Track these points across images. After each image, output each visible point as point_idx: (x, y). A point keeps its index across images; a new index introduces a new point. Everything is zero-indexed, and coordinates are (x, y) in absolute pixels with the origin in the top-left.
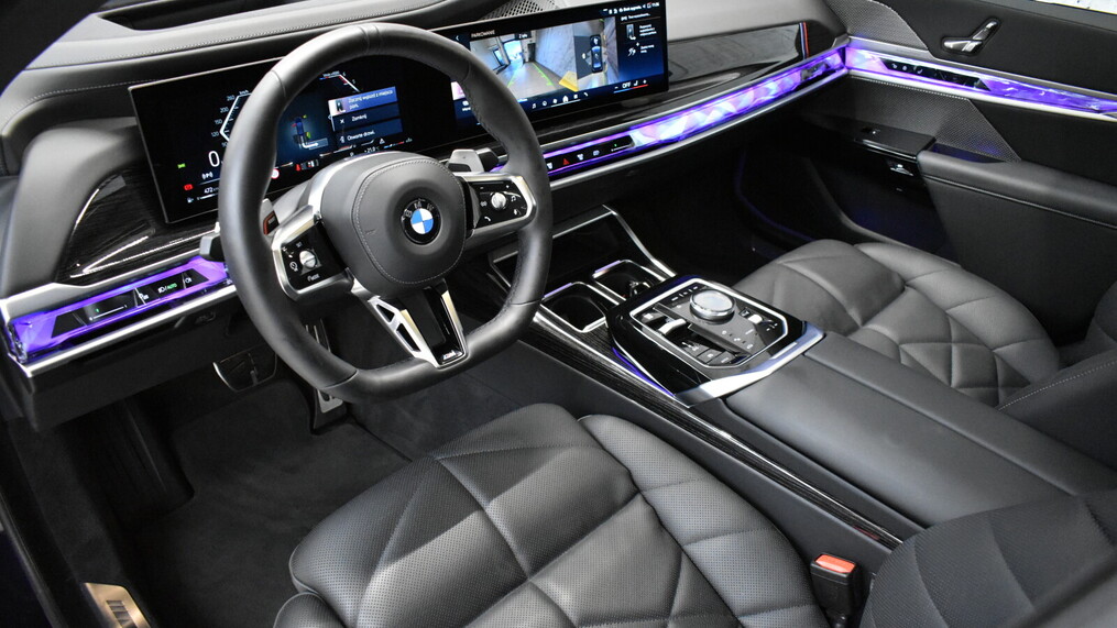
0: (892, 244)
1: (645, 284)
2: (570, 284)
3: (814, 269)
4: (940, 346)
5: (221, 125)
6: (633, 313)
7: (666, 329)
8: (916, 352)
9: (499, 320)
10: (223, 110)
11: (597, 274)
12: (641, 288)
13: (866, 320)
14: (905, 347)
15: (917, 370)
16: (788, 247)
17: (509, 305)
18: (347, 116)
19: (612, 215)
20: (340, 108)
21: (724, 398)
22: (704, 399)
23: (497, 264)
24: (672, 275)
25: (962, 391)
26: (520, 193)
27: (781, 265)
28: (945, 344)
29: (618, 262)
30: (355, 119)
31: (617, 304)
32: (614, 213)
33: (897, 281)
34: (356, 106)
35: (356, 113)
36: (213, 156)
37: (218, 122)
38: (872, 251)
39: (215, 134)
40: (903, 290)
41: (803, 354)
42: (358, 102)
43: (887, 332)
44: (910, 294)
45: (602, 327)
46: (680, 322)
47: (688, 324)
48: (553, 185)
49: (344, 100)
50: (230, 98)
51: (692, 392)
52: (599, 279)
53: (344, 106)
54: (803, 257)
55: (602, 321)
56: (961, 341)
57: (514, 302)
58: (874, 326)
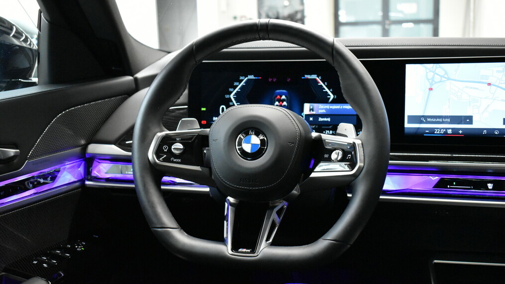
5: (232, 92)
10: (236, 84)
18: (316, 116)
20: (312, 110)
30: (321, 119)
34: (324, 111)
35: (323, 116)
36: (223, 108)
37: (231, 90)
39: (227, 96)
42: (326, 109)
49: (315, 105)
50: (241, 78)
53: (315, 110)
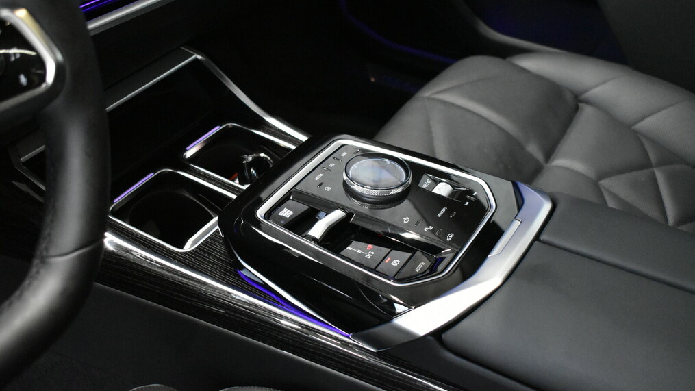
0: (549, 53)
1: (262, 155)
2: (151, 175)
3: (472, 98)
4: (641, 175)
6: (261, 212)
7: (318, 230)
8: (618, 188)
9: (27, 294)
11: (189, 153)
12: (258, 163)
13: (549, 154)
14: (605, 183)
15: (628, 212)
16: (427, 74)
17: (43, 261)
19: (196, 59)
21: (438, 334)
22: (407, 340)
23: (26, 163)
24: (303, 138)
25: (682, 228)
26: (31, 48)
27: (429, 98)
28: (646, 171)
29: (217, 129)
31: (234, 197)
32: (199, 57)
33: (569, 96)
38: (529, 63)
40: (577, 109)
41: (537, 237)
43: (578, 166)
44: (587, 112)
45: (214, 237)
46: (337, 215)
47: (349, 215)
48: (92, 25)
51: (382, 330)
52: (194, 159)
54: (454, 83)
55: (212, 226)
56: (662, 163)
57: (52, 252)
58: (560, 162)
